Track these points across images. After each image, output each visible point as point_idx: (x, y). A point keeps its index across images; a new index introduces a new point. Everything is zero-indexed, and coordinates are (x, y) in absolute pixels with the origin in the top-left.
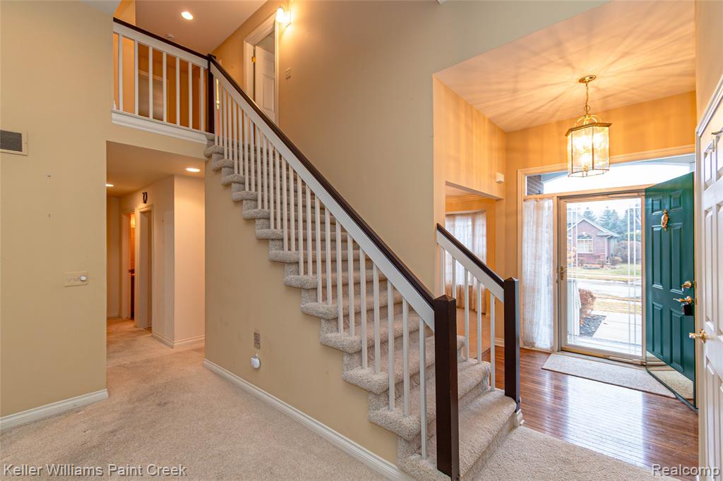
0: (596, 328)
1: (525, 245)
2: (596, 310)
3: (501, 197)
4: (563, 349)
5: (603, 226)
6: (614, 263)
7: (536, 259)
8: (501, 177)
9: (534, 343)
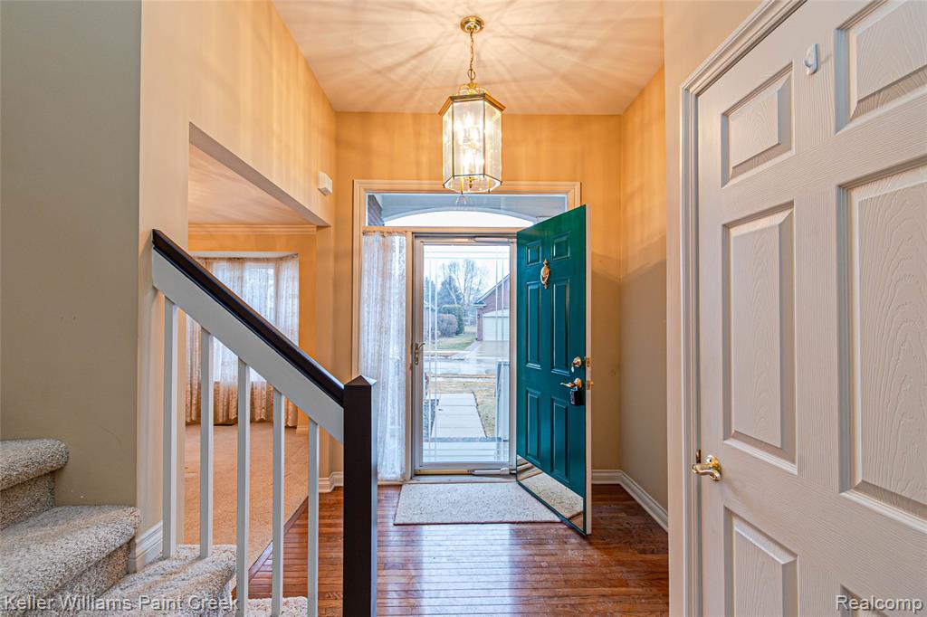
1: (365, 309)
3: (327, 222)
4: (418, 474)
7: (381, 333)
8: (327, 184)
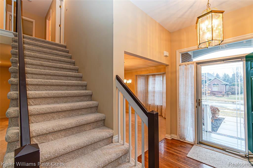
0: (220, 124)
2: (220, 116)
3: (168, 64)
4: (201, 143)
5: (223, 80)
6: (228, 95)
7: (185, 95)
8: (166, 53)
9: (185, 138)
